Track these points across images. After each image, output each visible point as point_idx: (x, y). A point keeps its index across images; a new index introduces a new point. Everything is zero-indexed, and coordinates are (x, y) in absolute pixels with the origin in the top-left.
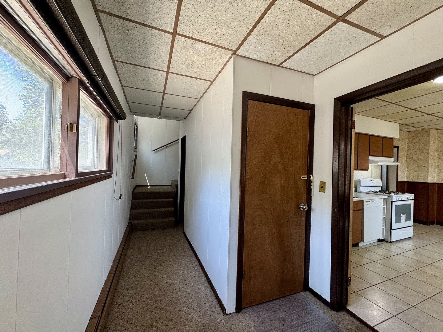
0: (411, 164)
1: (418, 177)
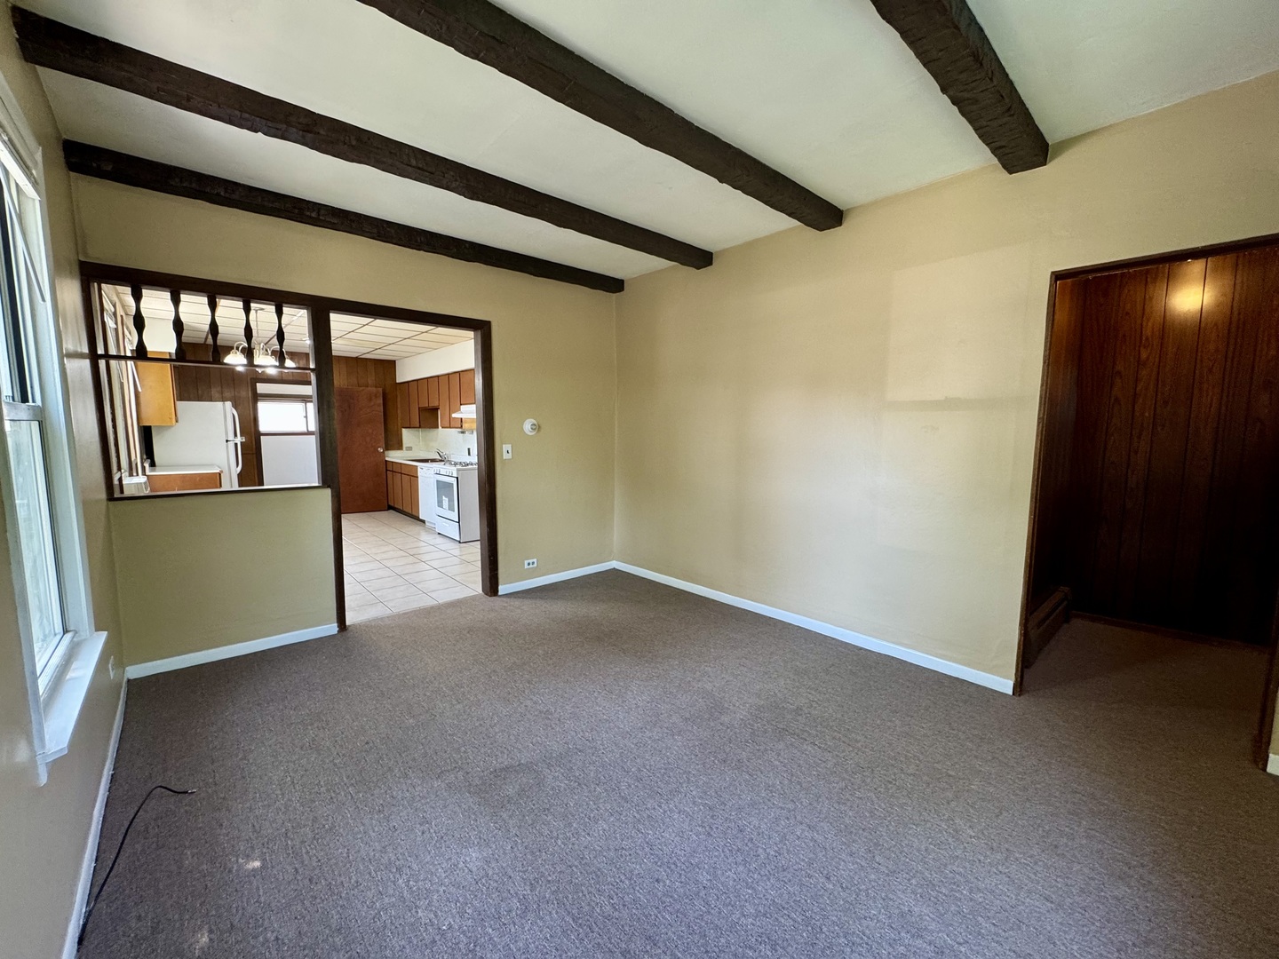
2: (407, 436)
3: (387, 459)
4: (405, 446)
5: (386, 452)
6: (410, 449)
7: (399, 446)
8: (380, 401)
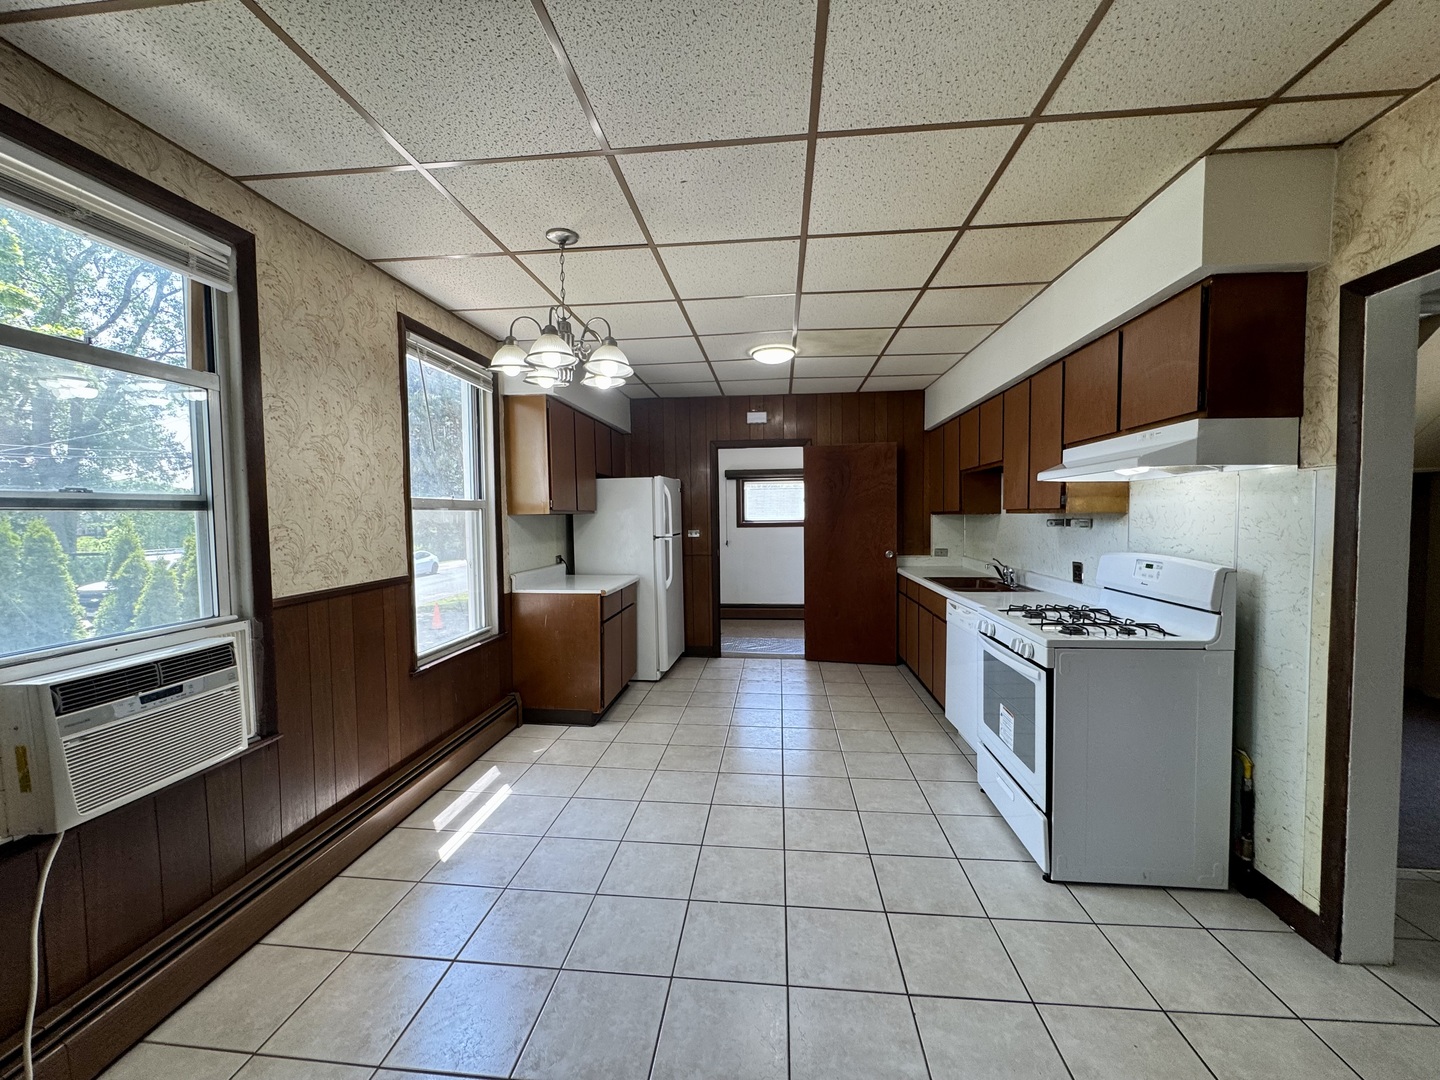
2: (940, 529)
3: (900, 571)
4: (934, 547)
5: (899, 559)
6: (943, 552)
7: (924, 548)
8: (894, 465)
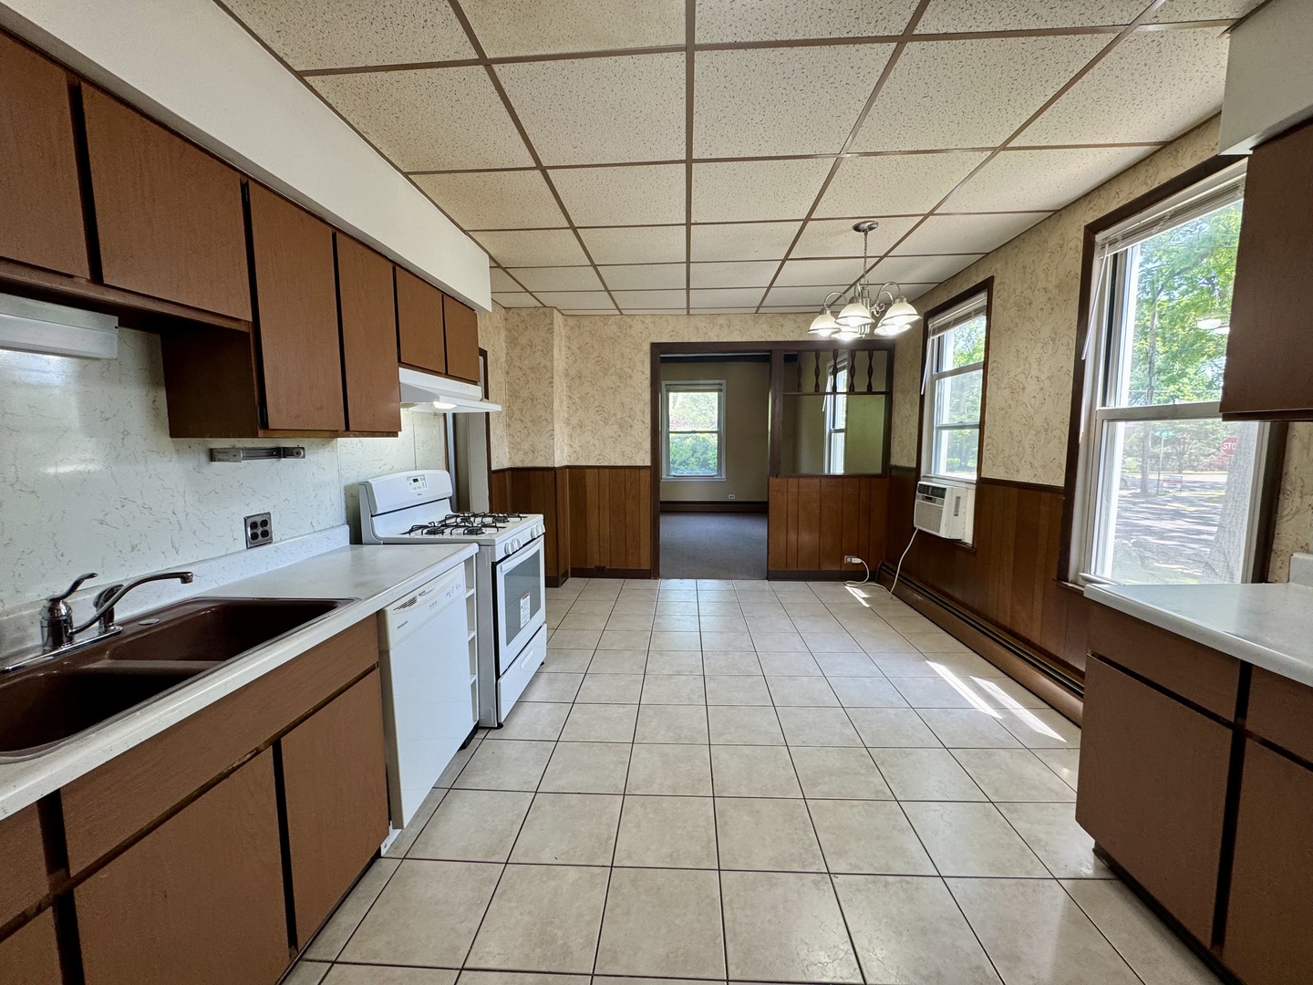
0: (517, 415)
1: (533, 452)
